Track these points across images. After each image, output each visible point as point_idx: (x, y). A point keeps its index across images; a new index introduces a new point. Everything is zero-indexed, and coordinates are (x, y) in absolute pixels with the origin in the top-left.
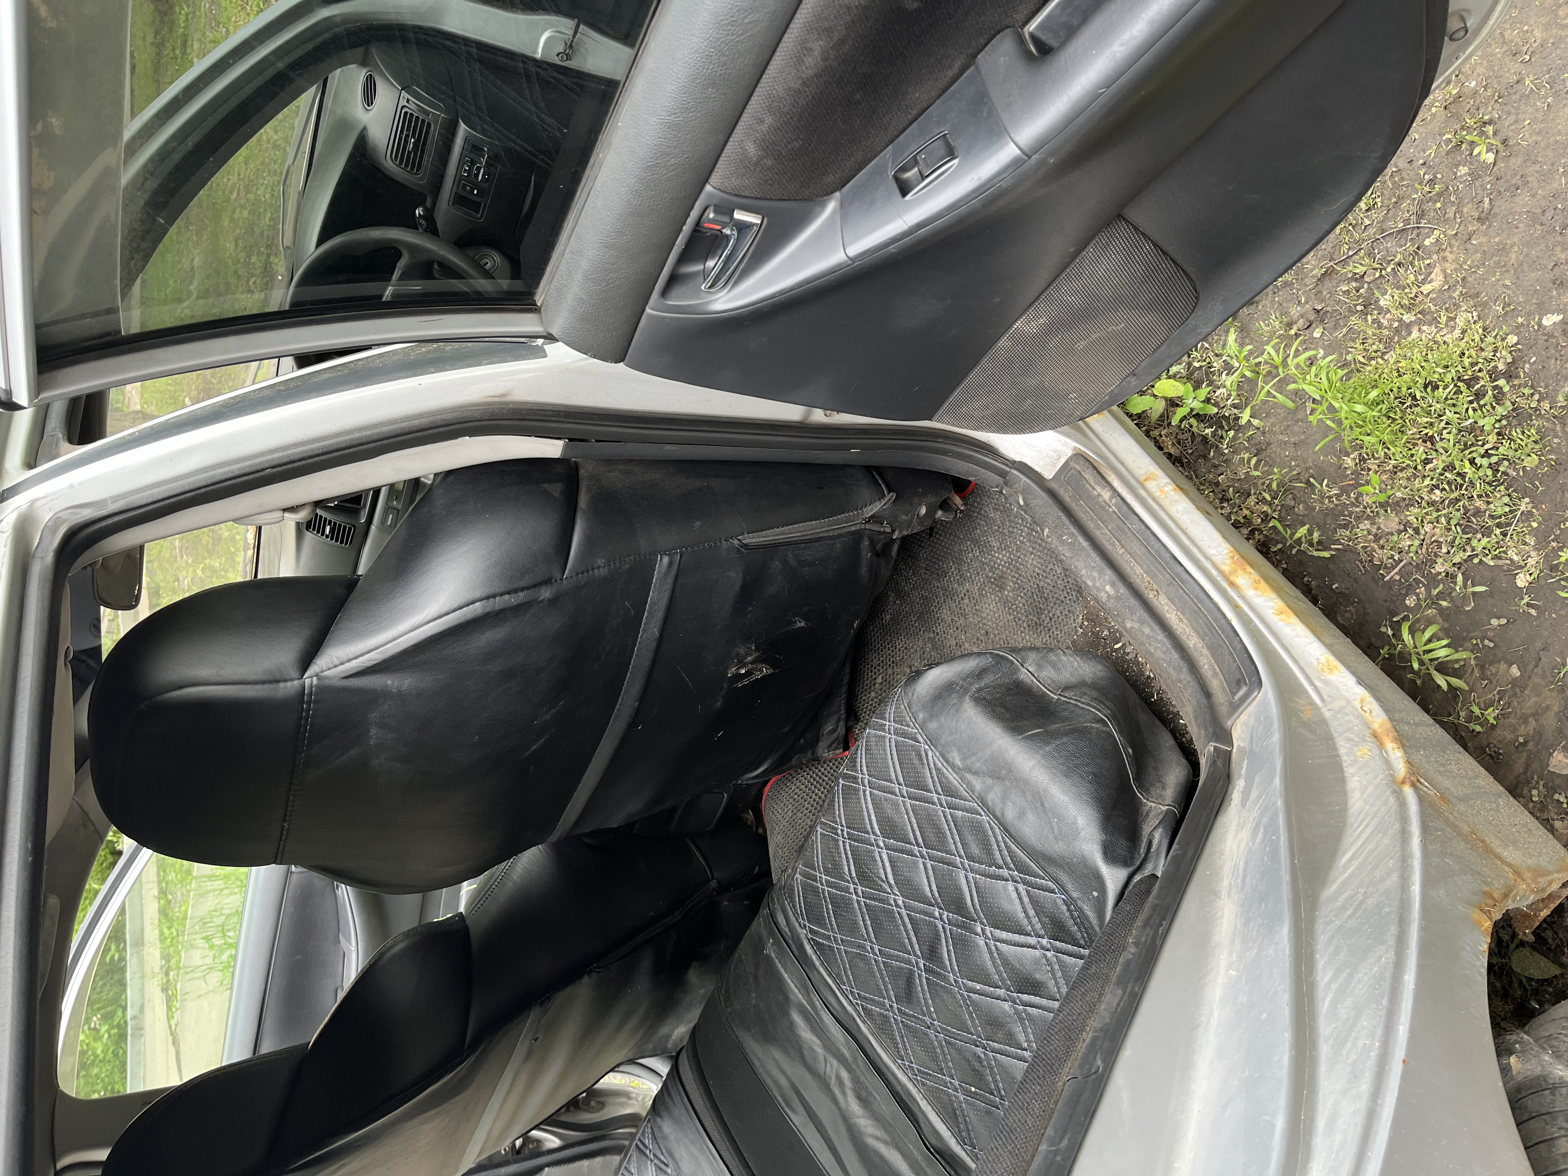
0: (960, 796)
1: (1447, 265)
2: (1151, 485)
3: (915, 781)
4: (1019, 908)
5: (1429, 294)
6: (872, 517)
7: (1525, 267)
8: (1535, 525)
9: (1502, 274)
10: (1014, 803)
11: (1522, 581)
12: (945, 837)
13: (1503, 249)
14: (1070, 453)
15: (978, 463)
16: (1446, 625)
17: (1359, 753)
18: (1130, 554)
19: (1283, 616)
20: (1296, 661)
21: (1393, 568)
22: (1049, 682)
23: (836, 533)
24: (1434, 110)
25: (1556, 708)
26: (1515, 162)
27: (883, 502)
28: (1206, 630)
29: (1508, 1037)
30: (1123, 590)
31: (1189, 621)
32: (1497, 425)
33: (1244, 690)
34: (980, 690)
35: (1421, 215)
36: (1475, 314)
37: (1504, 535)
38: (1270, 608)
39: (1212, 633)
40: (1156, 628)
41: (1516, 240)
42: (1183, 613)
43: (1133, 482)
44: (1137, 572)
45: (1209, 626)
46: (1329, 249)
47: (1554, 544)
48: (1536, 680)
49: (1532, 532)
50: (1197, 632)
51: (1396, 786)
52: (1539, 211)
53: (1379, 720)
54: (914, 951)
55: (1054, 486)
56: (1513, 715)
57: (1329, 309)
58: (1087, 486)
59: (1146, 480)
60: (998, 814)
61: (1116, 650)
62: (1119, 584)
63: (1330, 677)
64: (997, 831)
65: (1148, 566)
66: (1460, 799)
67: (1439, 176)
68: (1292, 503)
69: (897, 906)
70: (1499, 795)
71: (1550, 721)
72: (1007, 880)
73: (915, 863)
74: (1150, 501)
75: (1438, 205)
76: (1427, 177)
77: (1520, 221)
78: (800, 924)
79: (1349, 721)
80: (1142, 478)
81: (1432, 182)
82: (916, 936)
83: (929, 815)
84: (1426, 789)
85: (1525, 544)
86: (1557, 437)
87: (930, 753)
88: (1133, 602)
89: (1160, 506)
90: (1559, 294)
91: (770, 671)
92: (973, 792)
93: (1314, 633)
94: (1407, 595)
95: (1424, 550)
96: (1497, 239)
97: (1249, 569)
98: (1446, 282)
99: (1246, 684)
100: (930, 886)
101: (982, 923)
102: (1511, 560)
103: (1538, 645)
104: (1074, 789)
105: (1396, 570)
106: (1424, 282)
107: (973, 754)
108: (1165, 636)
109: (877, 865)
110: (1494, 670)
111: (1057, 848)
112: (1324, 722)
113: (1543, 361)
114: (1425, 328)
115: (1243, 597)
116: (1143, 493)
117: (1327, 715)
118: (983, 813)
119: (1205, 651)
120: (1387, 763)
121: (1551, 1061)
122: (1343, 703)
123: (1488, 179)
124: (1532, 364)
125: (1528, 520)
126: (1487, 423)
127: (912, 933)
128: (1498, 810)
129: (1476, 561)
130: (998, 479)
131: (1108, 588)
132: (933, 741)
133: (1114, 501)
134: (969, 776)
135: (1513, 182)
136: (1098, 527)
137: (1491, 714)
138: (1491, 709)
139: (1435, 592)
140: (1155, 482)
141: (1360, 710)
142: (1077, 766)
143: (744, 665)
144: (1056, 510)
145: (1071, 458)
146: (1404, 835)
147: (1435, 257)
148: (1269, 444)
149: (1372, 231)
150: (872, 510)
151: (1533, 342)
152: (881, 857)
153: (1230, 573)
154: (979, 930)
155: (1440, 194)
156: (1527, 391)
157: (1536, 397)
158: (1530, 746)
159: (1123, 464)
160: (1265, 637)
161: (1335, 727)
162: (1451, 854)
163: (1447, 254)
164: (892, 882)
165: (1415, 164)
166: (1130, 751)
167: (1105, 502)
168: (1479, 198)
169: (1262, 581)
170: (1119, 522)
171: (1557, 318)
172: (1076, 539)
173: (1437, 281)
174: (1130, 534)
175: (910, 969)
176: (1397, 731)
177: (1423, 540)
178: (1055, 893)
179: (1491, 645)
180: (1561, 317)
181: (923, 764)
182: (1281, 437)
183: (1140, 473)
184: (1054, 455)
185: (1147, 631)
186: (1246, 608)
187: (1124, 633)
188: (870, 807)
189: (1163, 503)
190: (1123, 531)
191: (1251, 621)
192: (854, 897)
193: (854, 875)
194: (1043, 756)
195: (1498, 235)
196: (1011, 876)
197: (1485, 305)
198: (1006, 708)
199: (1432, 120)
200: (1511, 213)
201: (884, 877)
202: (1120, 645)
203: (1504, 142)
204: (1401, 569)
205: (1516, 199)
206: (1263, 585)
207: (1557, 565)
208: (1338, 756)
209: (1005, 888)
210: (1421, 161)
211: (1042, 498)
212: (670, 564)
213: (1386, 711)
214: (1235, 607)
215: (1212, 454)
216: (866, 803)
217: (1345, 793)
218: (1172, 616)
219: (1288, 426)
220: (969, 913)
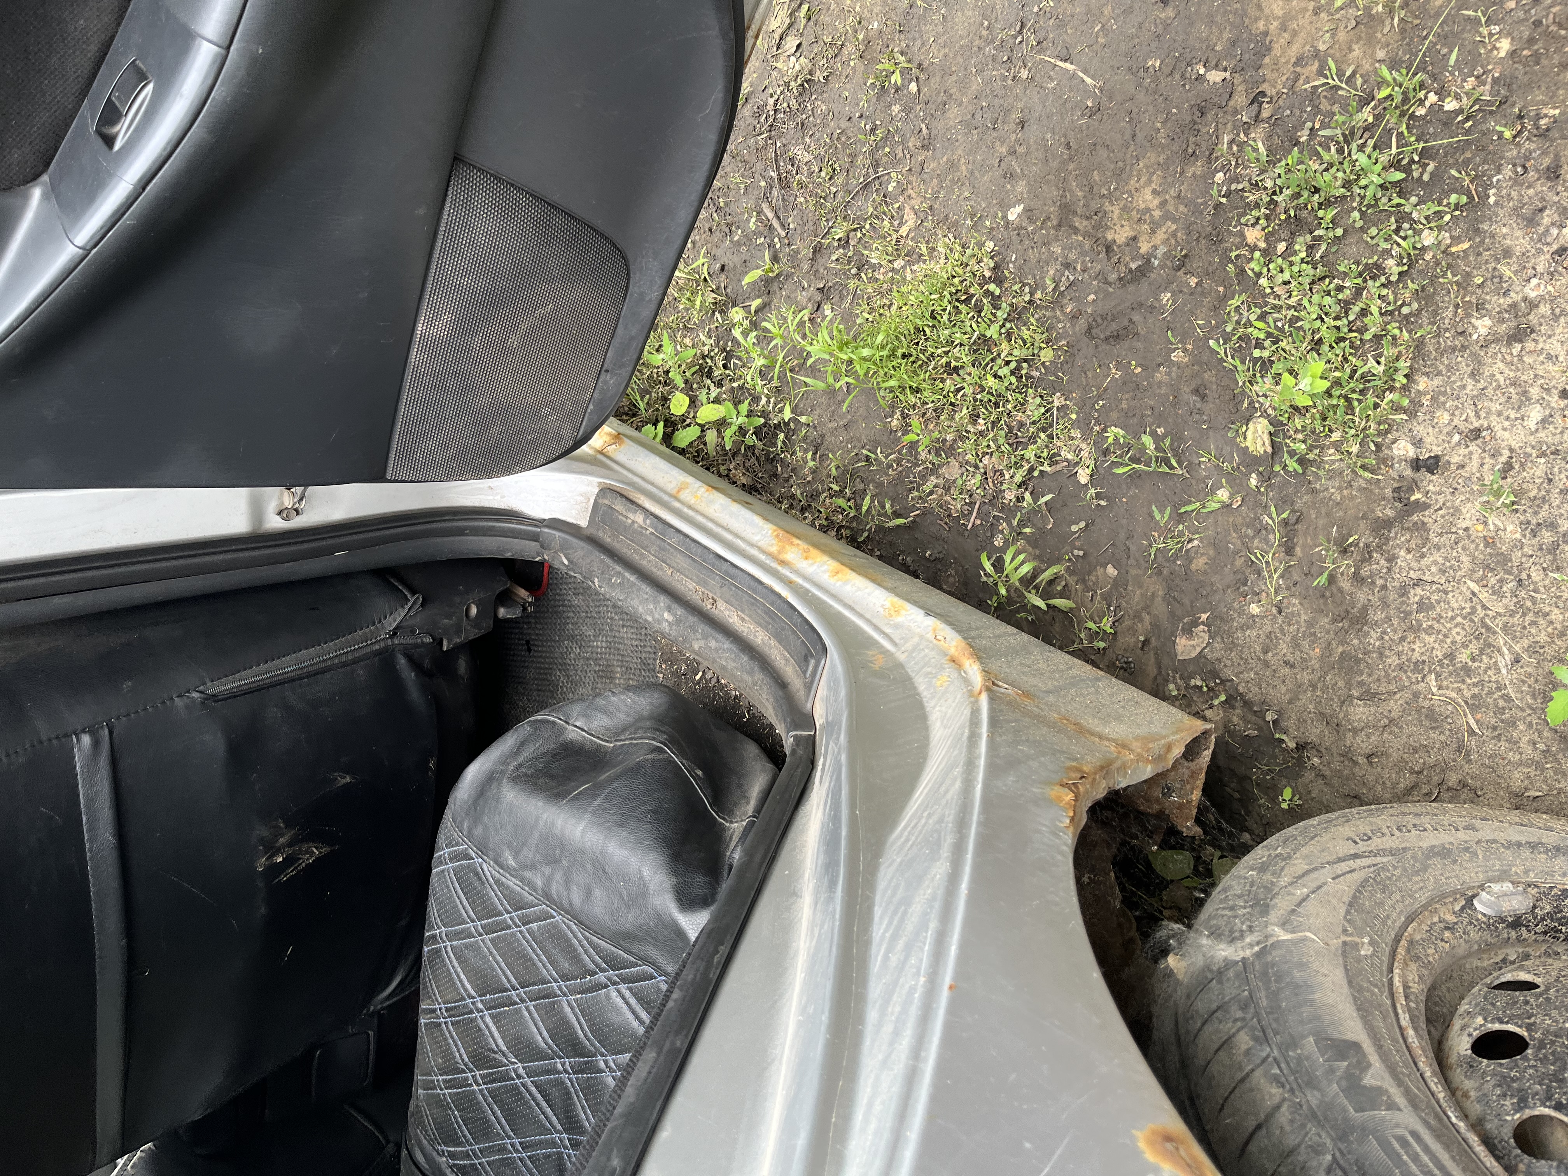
0: (527, 904)
1: (913, 202)
2: (685, 495)
3: (486, 910)
4: (629, 1015)
5: (907, 235)
6: (397, 627)
7: (977, 174)
8: (1074, 416)
9: (959, 189)
10: (578, 885)
11: (1083, 477)
12: (534, 964)
13: (953, 165)
14: (596, 490)
15: (505, 533)
16: (1037, 552)
17: (938, 683)
18: (678, 571)
19: (840, 575)
20: (861, 616)
21: (970, 513)
22: (603, 731)
23: (350, 657)
24: (852, 63)
25: (1161, 593)
26: (935, 81)
27: (407, 607)
28: (767, 619)
29: (1158, 935)
30: (680, 611)
31: (750, 616)
32: (1003, 331)
33: (812, 662)
34: (517, 768)
35: (876, 165)
36: (951, 236)
37: (1050, 437)
38: (825, 572)
39: (773, 619)
40: (720, 637)
41: (960, 152)
42: (742, 611)
43: (666, 498)
44: (689, 586)
45: (769, 612)
46: (812, 228)
47: (1097, 428)
48: (1134, 572)
49: (1074, 424)
50: (760, 625)
51: (973, 697)
52: (969, 116)
53: (954, 643)
54: (554, 1127)
55: (592, 531)
56: (1126, 617)
57: (830, 284)
58: (620, 517)
59: (679, 491)
60: (566, 905)
61: (698, 683)
62: (675, 606)
63: (899, 619)
64: (574, 927)
65: (698, 576)
66: (1049, 692)
67: (878, 123)
68: (862, 486)
69: (519, 1077)
70: (1098, 679)
71: (1160, 608)
72: (606, 986)
73: (518, 1011)
74: (685, 510)
75: (887, 150)
76: (868, 127)
77: (957, 133)
78: (437, 1151)
79: (926, 656)
80: (674, 492)
81: (873, 130)
82: (550, 1106)
83: (509, 944)
84: (1003, 690)
85: (1073, 439)
86: (1059, 321)
87: (485, 867)
88: (692, 619)
89: (697, 511)
90: (1013, 186)
91: (325, 850)
92: (536, 891)
93: (874, 581)
94: (992, 536)
95: (991, 484)
96: (945, 159)
97: (796, 541)
98: (918, 217)
99: (812, 656)
100: (541, 1034)
101: (602, 1055)
102: (1067, 460)
103: (1122, 535)
104: (632, 838)
105: (974, 514)
106: (900, 225)
107: (523, 844)
108: (731, 642)
109: (484, 1035)
110: (1093, 578)
111: (630, 920)
112: (900, 666)
113: (1023, 255)
114: (915, 268)
115: (797, 572)
116: (677, 505)
117: (902, 657)
118: (555, 914)
119: (773, 642)
120: (967, 681)
121: (1210, 942)
122: (916, 640)
123: (918, 107)
124: (1014, 262)
125: (1066, 415)
126: (992, 332)
127: (544, 1104)
128: (1097, 692)
129: (1036, 474)
130: (534, 545)
131: (666, 615)
132: (483, 849)
133: (648, 521)
134: (528, 874)
135: (939, 100)
136: (643, 556)
137: (1106, 624)
138: (1105, 620)
139: (1015, 522)
140: (687, 491)
141: (935, 641)
142: (633, 810)
143: (278, 851)
144: (598, 554)
145: (598, 495)
146: (973, 737)
147: (901, 199)
148: (823, 436)
149: (839, 195)
150: (395, 620)
151: (1008, 241)
152: (484, 1022)
153: (779, 552)
154: (602, 1065)
155: (885, 139)
156: (1016, 287)
157: (1027, 289)
158: (1154, 642)
159: (653, 484)
160: (824, 602)
161: (911, 668)
162: (1027, 741)
163: (910, 191)
164: (504, 1048)
165: (853, 119)
166: (700, 773)
167: (641, 527)
168: (918, 128)
169: (811, 549)
170: (659, 542)
171: (1019, 209)
172: (623, 577)
173: (910, 220)
174: (672, 550)
175: (558, 1153)
176: (972, 647)
177: (985, 473)
178: (655, 978)
179: (1081, 553)
180: (1022, 206)
181: (483, 883)
182: (830, 425)
183: (671, 487)
184: (582, 498)
185: (713, 644)
186: (800, 581)
187: (700, 660)
188: (456, 964)
189: (699, 508)
190: (664, 550)
191: (808, 591)
192: (475, 1087)
193: (467, 1060)
194: (594, 813)
195: (944, 154)
196: (609, 979)
197: (956, 224)
198: (552, 777)
199: (854, 73)
200: (948, 129)
201: (494, 1046)
202: (700, 674)
203: (919, 66)
204: (978, 513)
205: (948, 115)
206: (814, 552)
207: (1107, 449)
208: (918, 694)
209: (608, 996)
210: (858, 115)
211: (581, 549)
212: (96, 744)
213: (959, 630)
214: (789, 583)
215: (779, 469)
216: (451, 962)
217: (926, 728)
218: (734, 618)
219: (833, 411)
220: (585, 1047)
